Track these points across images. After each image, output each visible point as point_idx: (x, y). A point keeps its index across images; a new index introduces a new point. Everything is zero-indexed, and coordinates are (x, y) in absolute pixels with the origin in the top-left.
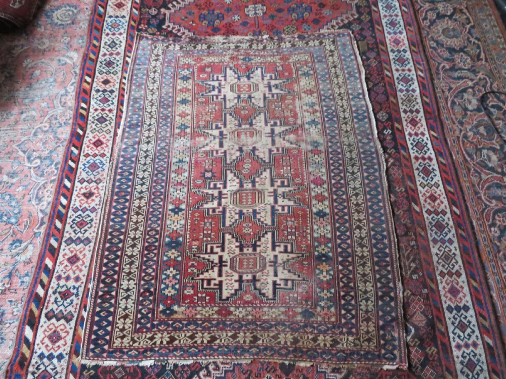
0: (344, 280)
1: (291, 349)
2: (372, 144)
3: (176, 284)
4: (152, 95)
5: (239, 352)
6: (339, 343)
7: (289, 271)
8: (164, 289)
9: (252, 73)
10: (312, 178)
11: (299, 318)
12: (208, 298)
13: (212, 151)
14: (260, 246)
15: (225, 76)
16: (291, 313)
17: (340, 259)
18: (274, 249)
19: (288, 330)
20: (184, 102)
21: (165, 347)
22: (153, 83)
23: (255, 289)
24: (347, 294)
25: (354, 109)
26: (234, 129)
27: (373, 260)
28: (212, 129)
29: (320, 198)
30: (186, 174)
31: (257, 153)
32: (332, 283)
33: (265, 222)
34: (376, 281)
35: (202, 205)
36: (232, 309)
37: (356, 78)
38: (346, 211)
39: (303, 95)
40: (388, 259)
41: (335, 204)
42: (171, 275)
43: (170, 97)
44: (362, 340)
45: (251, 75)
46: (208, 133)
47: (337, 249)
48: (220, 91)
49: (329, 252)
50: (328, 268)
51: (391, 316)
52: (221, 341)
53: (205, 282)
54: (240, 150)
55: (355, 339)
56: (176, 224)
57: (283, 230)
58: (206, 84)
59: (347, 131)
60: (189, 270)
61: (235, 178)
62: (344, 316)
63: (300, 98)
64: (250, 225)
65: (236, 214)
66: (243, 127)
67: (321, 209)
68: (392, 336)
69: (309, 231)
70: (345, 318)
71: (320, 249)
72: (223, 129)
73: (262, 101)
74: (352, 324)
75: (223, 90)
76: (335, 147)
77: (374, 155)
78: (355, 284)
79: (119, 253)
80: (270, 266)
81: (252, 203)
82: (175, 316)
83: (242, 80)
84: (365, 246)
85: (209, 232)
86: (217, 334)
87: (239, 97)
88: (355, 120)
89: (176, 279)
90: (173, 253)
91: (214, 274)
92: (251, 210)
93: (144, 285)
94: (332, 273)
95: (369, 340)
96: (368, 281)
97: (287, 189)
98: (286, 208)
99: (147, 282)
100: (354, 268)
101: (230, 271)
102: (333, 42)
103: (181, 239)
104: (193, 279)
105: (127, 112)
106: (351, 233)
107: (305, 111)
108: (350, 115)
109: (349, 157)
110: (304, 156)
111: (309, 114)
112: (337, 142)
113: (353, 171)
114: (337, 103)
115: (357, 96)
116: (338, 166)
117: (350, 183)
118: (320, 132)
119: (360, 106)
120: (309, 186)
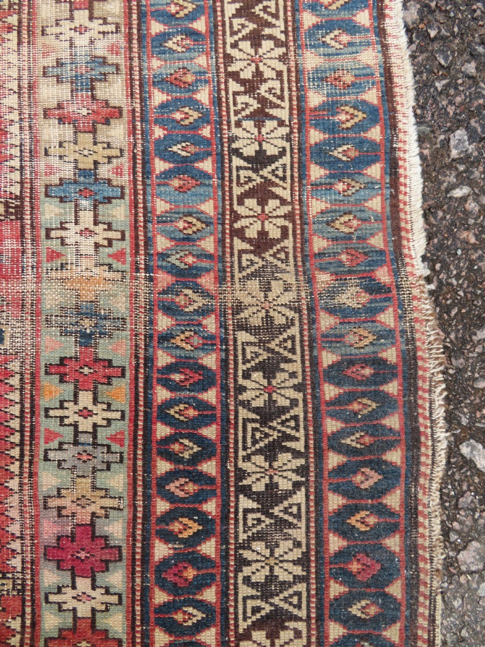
2: (387, 318)
10: (49, 530)
25: (315, 99)
59: (262, 243)
63: (28, 32)
77: (392, 388)
88: (316, 172)
107: (47, 114)
108: (288, 138)
109: (259, 403)
110: (15, 396)
111: (68, 131)
112: (204, 312)
113: (272, 486)
114: (229, 60)
115: (344, 15)
116: (196, 459)
117: (247, 554)
118: (117, 246)
119: (348, 79)
120: (34, 574)
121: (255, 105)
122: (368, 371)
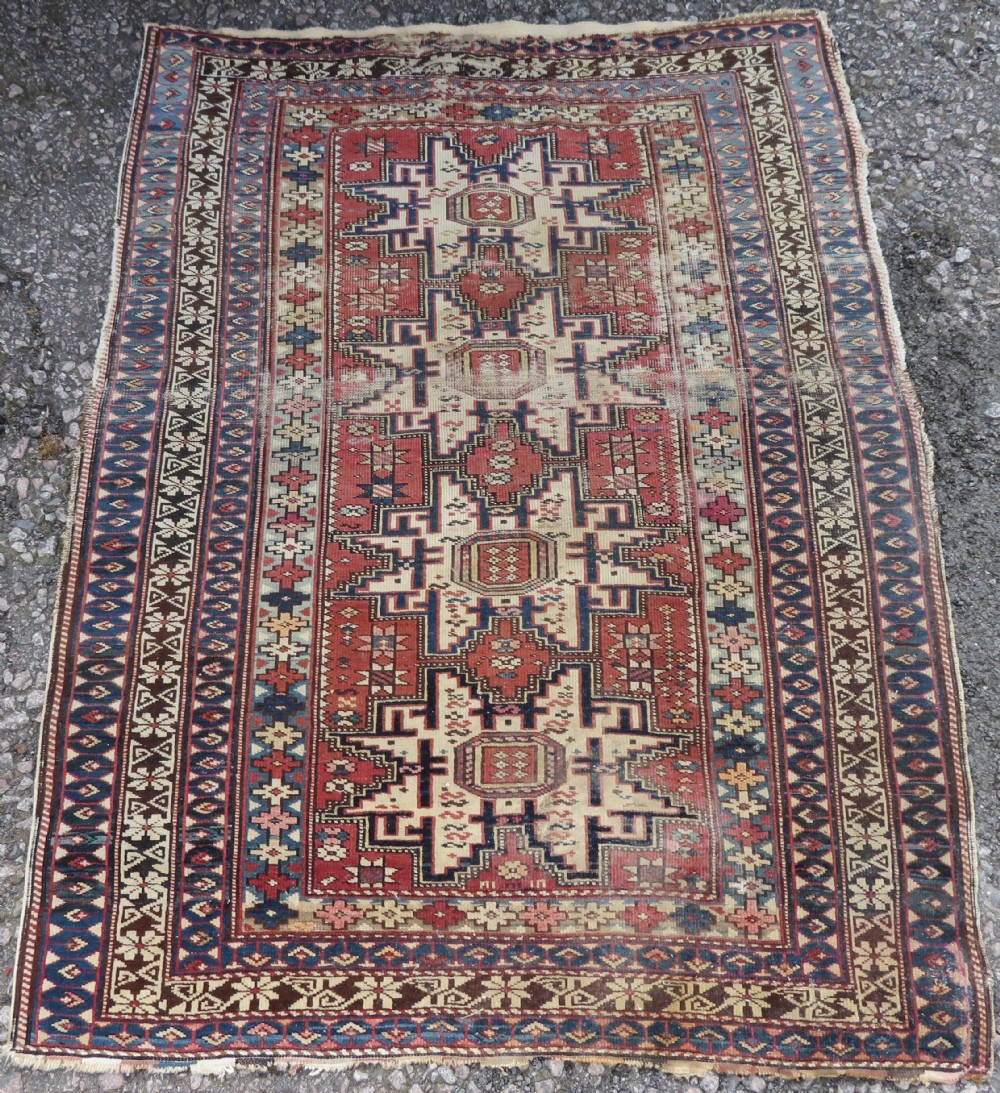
0: (802, 815)
1: (646, 1024)
2: (889, 391)
3: (291, 827)
4: (200, 227)
5: (490, 1033)
6: (790, 1007)
7: (637, 788)
8: (256, 844)
9: (514, 160)
10: (702, 500)
11: (669, 930)
12: (389, 871)
13: (394, 417)
14: (544, 711)
15: (430, 171)
16: (643, 916)
17: (791, 751)
18: (587, 721)
19: (635, 966)
20: (301, 253)
21: (265, 1019)
22: (203, 190)
23: (534, 843)
24: (813, 857)
25: (832, 279)
26: (459, 343)
27: (889, 754)
28: (390, 342)
29: (728, 563)
30: (313, 488)
31: (530, 422)
32: (768, 827)
33: (560, 637)
34: (901, 818)
35: (364, 585)
36: (464, 905)
37: (840, 180)
38: (808, 602)
39: (673, 236)
40: (936, 752)
41: (775, 581)
42: (276, 801)
43: (256, 237)
44: (860, 997)
45: (512, 168)
46: (377, 357)
47: (779, 722)
48: (412, 218)
49: (755, 730)
50: (752, 779)
51: (941, 925)
52: (434, 1000)
53: (381, 823)
54: (481, 411)
55: (838, 996)
56: (284, 642)
57: (615, 664)
58: (371, 195)
59: (810, 353)
60: (331, 787)
61: (464, 499)
62: (804, 927)
63: (664, 247)
64: (515, 644)
65: (470, 610)
66: (488, 336)
67: (730, 597)
68: (950, 984)
69: (693, 666)
70: (807, 933)
71: (728, 722)
72: (424, 344)
73: (545, 252)
74: (829, 949)
75: (422, 214)
76: (772, 404)
77: (897, 425)
78: (835, 829)
79: (112, 730)
80: (578, 772)
81: (520, 579)
82: (293, 926)
83: (482, 180)
84: (866, 712)
85: (389, 667)
86: (420, 981)
87: (473, 237)
88: (837, 316)
89: (292, 814)
90: (279, 734)
91: (405, 797)
92: (515, 601)
93: (195, 829)
94: (764, 793)
95: (879, 997)
96: (874, 819)
97: (629, 535)
98: (624, 595)
99: (204, 821)
100: (831, 779)
101: (454, 789)
102: (768, 55)
103: (302, 690)
104: (341, 813)
105: (122, 283)
106: (822, 673)
107: (678, 290)
108: (819, 298)
109: (819, 433)
110: (676, 431)
111: (691, 298)
112: (780, 387)
113: (830, 478)
114: (780, 260)
115: (843, 239)
116: (785, 462)
117: (820, 514)
118: (726, 355)
119: (850, 269)
120: (694, 525)
121: (798, 282)
122: (881, 417)
